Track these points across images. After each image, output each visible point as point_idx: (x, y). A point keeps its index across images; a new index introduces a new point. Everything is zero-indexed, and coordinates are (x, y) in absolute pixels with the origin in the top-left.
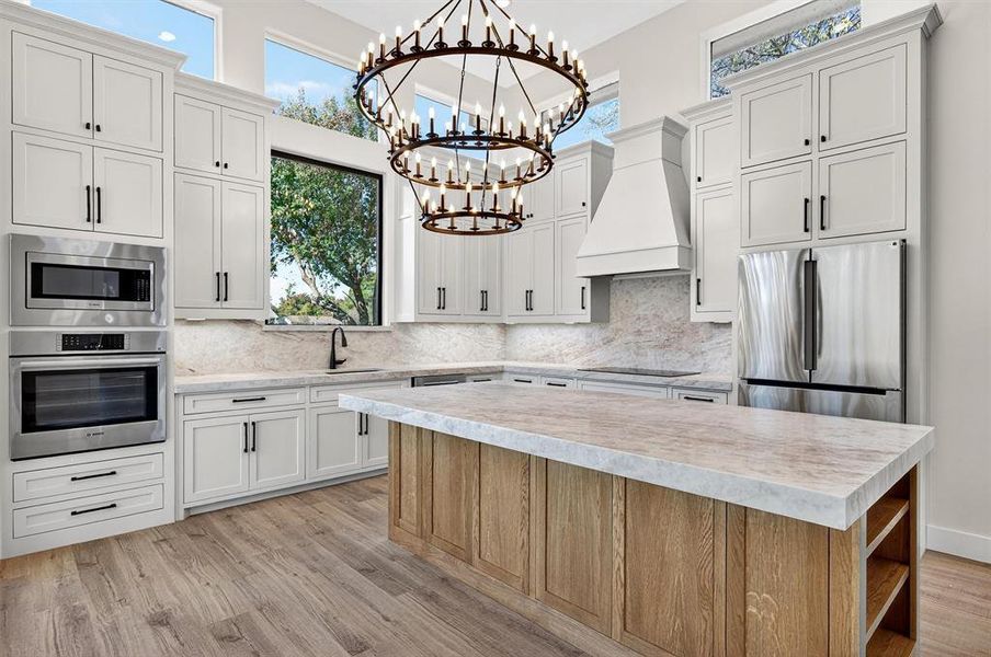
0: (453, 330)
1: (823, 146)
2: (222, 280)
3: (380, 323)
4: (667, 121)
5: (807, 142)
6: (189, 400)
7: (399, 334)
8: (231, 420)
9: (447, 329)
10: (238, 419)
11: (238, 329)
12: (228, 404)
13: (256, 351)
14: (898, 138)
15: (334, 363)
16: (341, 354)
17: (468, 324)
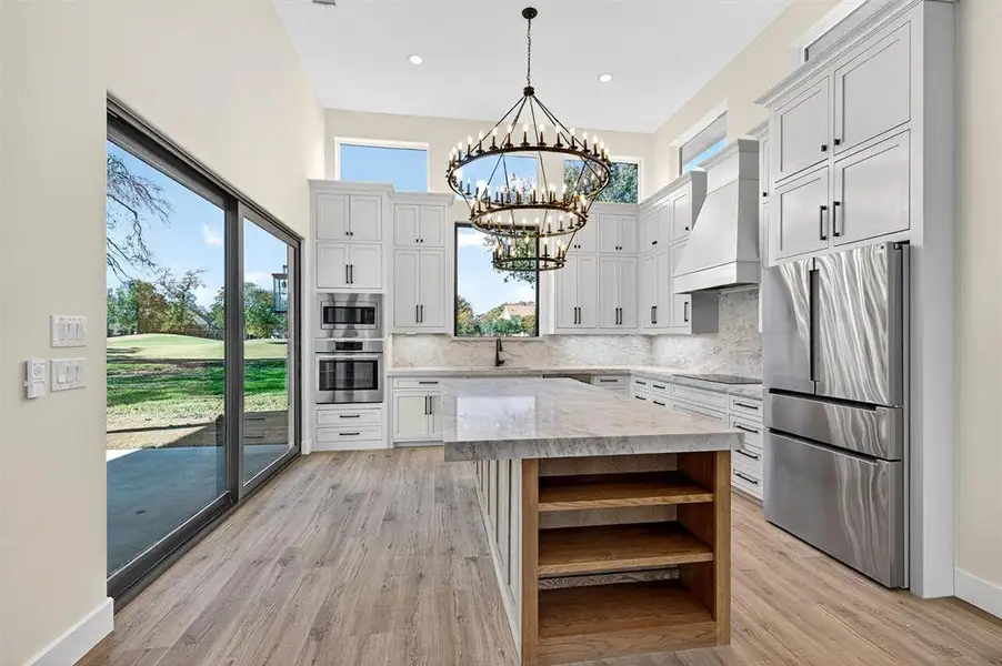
0: (599, 340)
1: (839, 149)
2: (419, 311)
3: (537, 335)
4: (741, 142)
5: (824, 148)
6: (396, 380)
7: (548, 342)
8: (417, 394)
9: (592, 340)
10: (421, 394)
11: (437, 339)
12: (417, 385)
13: (446, 353)
14: (902, 128)
15: (499, 363)
16: (502, 356)
17: (613, 336)
